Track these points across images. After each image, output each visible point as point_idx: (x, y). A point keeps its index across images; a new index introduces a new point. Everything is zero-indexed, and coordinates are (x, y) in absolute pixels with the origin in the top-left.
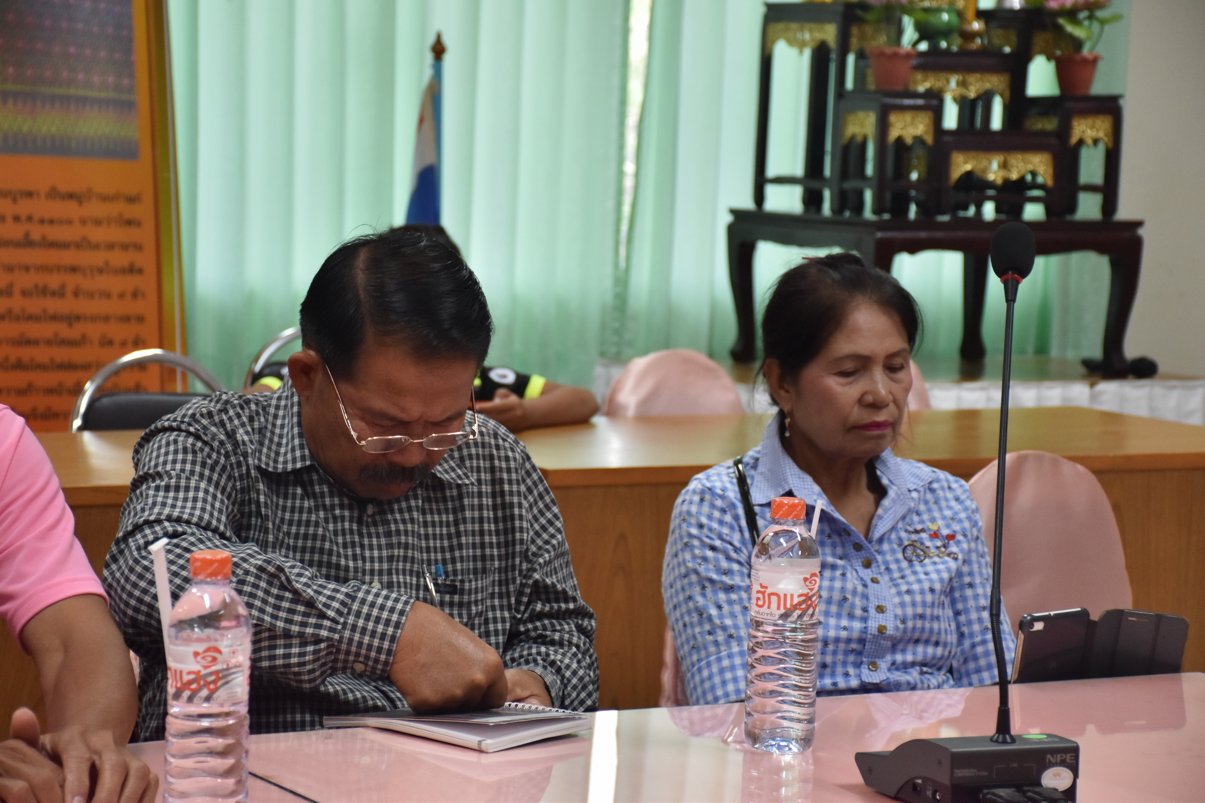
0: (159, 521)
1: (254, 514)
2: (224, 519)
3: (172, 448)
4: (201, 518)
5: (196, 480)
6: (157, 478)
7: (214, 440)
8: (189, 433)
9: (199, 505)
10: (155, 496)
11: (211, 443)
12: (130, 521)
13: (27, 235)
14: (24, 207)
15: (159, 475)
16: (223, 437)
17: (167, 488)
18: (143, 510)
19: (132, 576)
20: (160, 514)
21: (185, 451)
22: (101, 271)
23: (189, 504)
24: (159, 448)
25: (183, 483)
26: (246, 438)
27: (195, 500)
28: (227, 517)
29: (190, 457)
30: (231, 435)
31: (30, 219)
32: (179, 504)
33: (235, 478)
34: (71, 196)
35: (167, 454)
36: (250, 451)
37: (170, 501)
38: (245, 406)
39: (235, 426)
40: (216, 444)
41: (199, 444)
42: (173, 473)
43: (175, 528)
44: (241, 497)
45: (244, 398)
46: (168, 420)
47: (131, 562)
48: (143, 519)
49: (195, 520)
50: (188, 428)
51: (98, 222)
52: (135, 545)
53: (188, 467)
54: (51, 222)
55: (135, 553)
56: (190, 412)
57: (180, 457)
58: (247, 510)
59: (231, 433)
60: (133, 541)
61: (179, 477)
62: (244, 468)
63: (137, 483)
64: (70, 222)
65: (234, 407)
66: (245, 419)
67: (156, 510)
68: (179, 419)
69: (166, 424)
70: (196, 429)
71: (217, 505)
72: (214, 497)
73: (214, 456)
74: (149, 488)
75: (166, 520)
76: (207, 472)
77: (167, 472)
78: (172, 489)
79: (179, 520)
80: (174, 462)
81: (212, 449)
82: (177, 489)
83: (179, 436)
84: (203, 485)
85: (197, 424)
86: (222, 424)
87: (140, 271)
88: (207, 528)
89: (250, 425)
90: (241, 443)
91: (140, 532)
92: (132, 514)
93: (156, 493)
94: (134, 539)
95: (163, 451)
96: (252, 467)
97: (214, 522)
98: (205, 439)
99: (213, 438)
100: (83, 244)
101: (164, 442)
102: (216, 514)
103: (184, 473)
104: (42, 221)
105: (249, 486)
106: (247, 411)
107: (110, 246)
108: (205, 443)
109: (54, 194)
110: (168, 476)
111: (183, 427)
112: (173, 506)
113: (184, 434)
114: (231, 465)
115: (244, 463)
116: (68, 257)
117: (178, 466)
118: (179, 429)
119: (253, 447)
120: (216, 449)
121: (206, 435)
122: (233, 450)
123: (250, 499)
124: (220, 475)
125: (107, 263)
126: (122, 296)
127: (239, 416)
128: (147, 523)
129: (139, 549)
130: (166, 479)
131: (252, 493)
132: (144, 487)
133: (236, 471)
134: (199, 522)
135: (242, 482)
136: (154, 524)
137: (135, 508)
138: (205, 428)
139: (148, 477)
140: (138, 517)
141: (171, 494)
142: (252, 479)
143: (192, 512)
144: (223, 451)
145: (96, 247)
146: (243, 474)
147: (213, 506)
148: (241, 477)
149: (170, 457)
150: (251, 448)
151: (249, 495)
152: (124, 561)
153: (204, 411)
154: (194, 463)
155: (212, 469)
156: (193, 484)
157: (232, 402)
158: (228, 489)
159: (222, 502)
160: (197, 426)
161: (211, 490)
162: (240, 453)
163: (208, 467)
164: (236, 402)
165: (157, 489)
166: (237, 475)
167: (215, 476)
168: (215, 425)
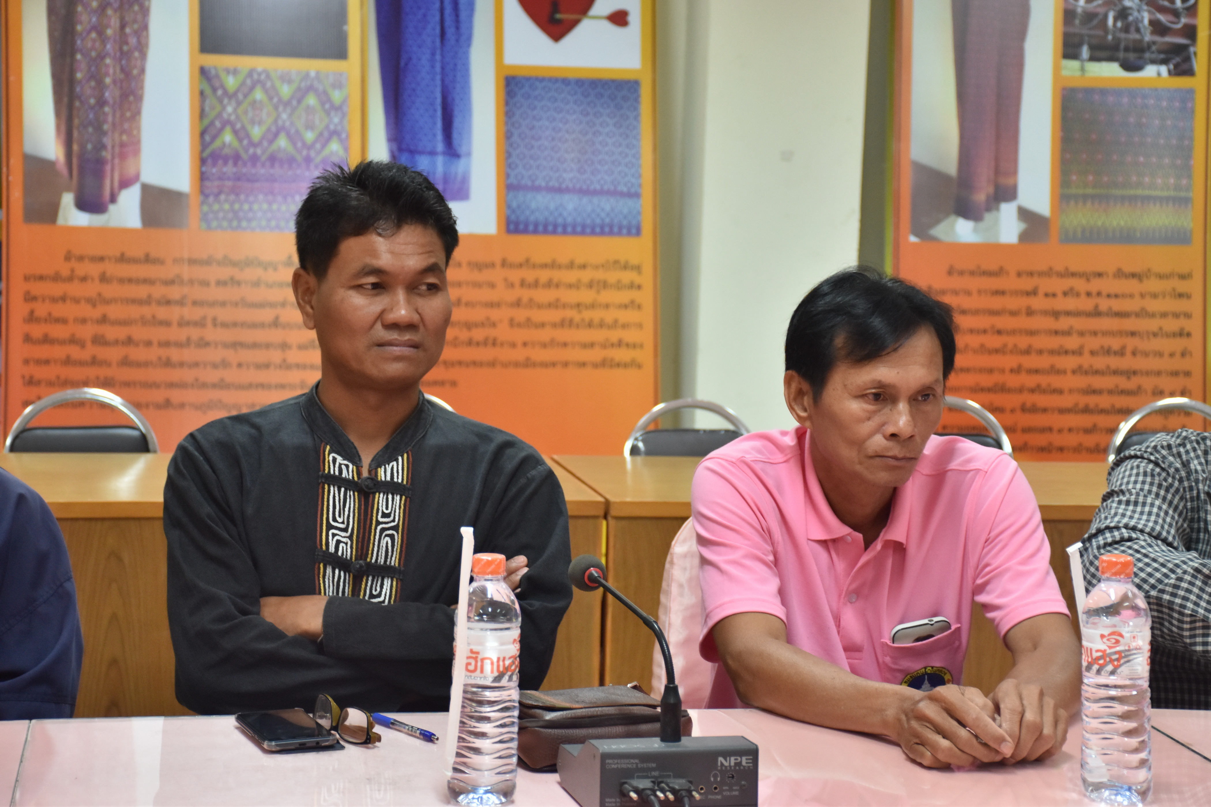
0: (1117, 528)
1: (1202, 530)
2: (1173, 531)
3: (1135, 471)
4: (1153, 529)
5: (1152, 498)
6: (1121, 494)
7: (1171, 467)
8: (1150, 461)
9: (1153, 518)
10: (1117, 508)
11: (1167, 469)
12: (1095, 526)
13: (1097, 306)
14: (1095, 285)
15: (1122, 492)
16: (1178, 465)
17: (1128, 503)
18: (1106, 518)
19: (1092, 568)
20: (1119, 522)
21: (1145, 474)
22: (1155, 335)
23: (1145, 517)
24: (1125, 471)
25: (1141, 499)
26: (1199, 468)
27: (1150, 514)
28: (1177, 530)
29: (1149, 479)
30: (1186, 465)
31: (1099, 294)
32: (1136, 516)
33: (1186, 499)
34: (1133, 275)
35: (1130, 476)
36: (1201, 478)
37: (1129, 513)
38: (1201, 442)
39: (1191, 458)
40: (1172, 471)
41: (1158, 470)
42: (1134, 491)
43: (1130, 535)
44: (1191, 515)
45: (1202, 435)
46: (1135, 450)
47: (1091, 557)
48: (1104, 525)
49: (1148, 530)
50: (1149, 456)
51: (1155, 296)
52: (1096, 544)
53: (1147, 487)
54: (1116, 296)
55: (1095, 551)
56: (1153, 444)
57: (1141, 478)
58: (1196, 526)
59: (1186, 463)
60: (1096, 542)
61: (1138, 494)
62: (1195, 492)
63: (1106, 498)
64: (1131, 296)
65: (1191, 442)
66: (1199, 452)
67: (1116, 519)
68: (1143, 449)
69: (1132, 453)
70: (1156, 458)
71: (1168, 520)
72: (1166, 513)
73: (1170, 480)
74: (1113, 502)
75: (1123, 527)
76: (1162, 493)
77: (1128, 490)
78: (1132, 504)
79: (1134, 529)
80: (1136, 482)
81: (1168, 474)
82: (1136, 503)
83: (1141, 462)
84: (1157, 503)
85: (1158, 454)
86: (1179, 455)
87: (1189, 335)
88: (1157, 537)
89: (1204, 458)
90: (1193, 471)
91: (1102, 535)
92: (1098, 521)
93: (1118, 506)
94: (1096, 540)
95: (1127, 473)
96: (1201, 491)
97: (1164, 534)
98: (1163, 466)
99: (1170, 466)
100: (1142, 313)
101: (1129, 467)
102: (1166, 527)
103: (1143, 491)
104: (1109, 296)
105: (1198, 507)
106: (1202, 447)
107: (1164, 315)
108: (1163, 469)
109: (1120, 274)
110: (1129, 493)
111: (1146, 455)
112: (1131, 517)
113: (1146, 461)
114: (1184, 488)
115: (1195, 488)
116: (1130, 324)
117: (1138, 486)
118: (1142, 457)
119: (1204, 476)
120: (1171, 475)
121: (1164, 462)
122: (1186, 476)
123: (1199, 518)
124: (1174, 495)
125: (1161, 329)
126: (1172, 355)
127: (1194, 450)
128: (1108, 528)
129: (1099, 548)
130: (1128, 495)
131: (1201, 513)
132: (1109, 501)
133: (1188, 493)
134: (1151, 532)
135: (1193, 503)
136: (1114, 530)
137: (1100, 517)
138: (1164, 457)
139: (1114, 493)
140: (1101, 523)
141: (1131, 508)
142: (1201, 501)
143: (1147, 523)
144: (1177, 477)
145: (1152, 315)
146: (1193, 497)
147: (1164, 520)
148: (1192, 499)
149: (1133, 479)
150: (1202, 476)
151: (1199, 514)
152: (1087, 557)
153: (1165, 443)
154: (1152, 484)
155: (1167, 490)
156: (1149, 500)
157: (1190, 438)
158: (1180, 507)
159: (1173, 518)
160: (1157, 456)
161: (1165, 507)
162: (1193, 480)
163: (1164, 488)
164: (1193, 438)
165: (1120, 502)
166: (1188, 497)
167: (1169, 496)
168: (1173, 455)
